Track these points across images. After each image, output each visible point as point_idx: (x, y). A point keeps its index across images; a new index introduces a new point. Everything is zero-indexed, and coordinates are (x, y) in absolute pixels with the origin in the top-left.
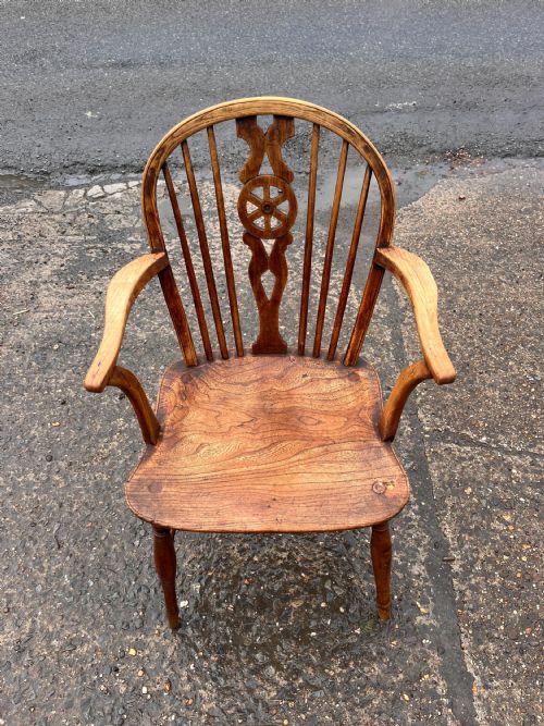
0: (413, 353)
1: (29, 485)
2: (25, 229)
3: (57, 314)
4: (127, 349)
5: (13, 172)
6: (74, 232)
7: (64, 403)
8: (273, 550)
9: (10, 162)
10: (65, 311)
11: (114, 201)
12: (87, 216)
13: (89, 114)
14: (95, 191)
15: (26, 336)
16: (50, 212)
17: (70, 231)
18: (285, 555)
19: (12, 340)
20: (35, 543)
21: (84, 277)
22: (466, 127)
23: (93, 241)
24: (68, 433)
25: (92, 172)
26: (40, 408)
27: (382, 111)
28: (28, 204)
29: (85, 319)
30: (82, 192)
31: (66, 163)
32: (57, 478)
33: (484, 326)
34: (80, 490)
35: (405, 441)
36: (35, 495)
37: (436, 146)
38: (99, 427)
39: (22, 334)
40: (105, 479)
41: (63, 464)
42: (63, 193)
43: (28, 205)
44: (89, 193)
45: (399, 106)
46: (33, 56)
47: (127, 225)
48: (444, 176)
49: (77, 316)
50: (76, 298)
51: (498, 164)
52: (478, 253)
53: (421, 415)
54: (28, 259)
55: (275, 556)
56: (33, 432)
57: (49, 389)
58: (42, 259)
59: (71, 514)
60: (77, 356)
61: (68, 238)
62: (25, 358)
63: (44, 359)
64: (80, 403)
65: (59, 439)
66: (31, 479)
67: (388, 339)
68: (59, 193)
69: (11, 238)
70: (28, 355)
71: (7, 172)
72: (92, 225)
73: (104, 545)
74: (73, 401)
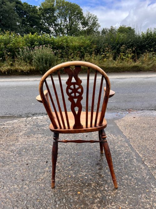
0: (136, 148)
1: (15, 189)
2: (15, 125)
3: (24, 143)
4: (47, 150)
5: (11, 115)
6: (29, 125)
7: (27, 164)
8: (110, 206)
9: (11, 113)
10: (27, 142)
11: (40, 119)
12: (32, 122)
13: (33, 104)
14: (35, 118)
16: (22, 122)
17: (28, 125)
18: (114, 207)
19: (10, 149)
20: (18, 208)
21: (32, 135)
22: (130, 105)
23: (35, 127)
24: (29, 173)
25: (33, 115)
26: (19, 166)
29: (33, 144)
30: (31, 118)
31: (26, 113)
32: (25, 186)
33: (154, 142)
34: (34, 190)
35: (144, 170)
36: (17, 192)
37: (124, 108)
38: (40, 171)
39: (13, 148)
40: (43, 186)
41: (27, 182)
42: (25, 118)
43: (15, 121)
44: (33, 118)
45: (112, 102)
46: (18, 95)
47: (44, 124)
48: (128, 114)
49: (31, 143)
50: (30, 139)
51: (141, 112)
52: (144, 127)
53: (146, 163)
54: (16, 131)
55: (111, 208)
56: (16, 173)
57: (22, 161)
58: (20, 131)
59: (31, 197)
60: (31, 152)
61: (27, 127)
62: (14, 153)
63: (20, 153)
64: (33, 164)
65: (26, 175)
66: (16, 187)
67: (127, 145)
68: (24, 118)
69: (10, 127)
70: (15, 153)
71: (10, 115)
72: (34, 124)
73: (45, 207)
74: (30, 164)
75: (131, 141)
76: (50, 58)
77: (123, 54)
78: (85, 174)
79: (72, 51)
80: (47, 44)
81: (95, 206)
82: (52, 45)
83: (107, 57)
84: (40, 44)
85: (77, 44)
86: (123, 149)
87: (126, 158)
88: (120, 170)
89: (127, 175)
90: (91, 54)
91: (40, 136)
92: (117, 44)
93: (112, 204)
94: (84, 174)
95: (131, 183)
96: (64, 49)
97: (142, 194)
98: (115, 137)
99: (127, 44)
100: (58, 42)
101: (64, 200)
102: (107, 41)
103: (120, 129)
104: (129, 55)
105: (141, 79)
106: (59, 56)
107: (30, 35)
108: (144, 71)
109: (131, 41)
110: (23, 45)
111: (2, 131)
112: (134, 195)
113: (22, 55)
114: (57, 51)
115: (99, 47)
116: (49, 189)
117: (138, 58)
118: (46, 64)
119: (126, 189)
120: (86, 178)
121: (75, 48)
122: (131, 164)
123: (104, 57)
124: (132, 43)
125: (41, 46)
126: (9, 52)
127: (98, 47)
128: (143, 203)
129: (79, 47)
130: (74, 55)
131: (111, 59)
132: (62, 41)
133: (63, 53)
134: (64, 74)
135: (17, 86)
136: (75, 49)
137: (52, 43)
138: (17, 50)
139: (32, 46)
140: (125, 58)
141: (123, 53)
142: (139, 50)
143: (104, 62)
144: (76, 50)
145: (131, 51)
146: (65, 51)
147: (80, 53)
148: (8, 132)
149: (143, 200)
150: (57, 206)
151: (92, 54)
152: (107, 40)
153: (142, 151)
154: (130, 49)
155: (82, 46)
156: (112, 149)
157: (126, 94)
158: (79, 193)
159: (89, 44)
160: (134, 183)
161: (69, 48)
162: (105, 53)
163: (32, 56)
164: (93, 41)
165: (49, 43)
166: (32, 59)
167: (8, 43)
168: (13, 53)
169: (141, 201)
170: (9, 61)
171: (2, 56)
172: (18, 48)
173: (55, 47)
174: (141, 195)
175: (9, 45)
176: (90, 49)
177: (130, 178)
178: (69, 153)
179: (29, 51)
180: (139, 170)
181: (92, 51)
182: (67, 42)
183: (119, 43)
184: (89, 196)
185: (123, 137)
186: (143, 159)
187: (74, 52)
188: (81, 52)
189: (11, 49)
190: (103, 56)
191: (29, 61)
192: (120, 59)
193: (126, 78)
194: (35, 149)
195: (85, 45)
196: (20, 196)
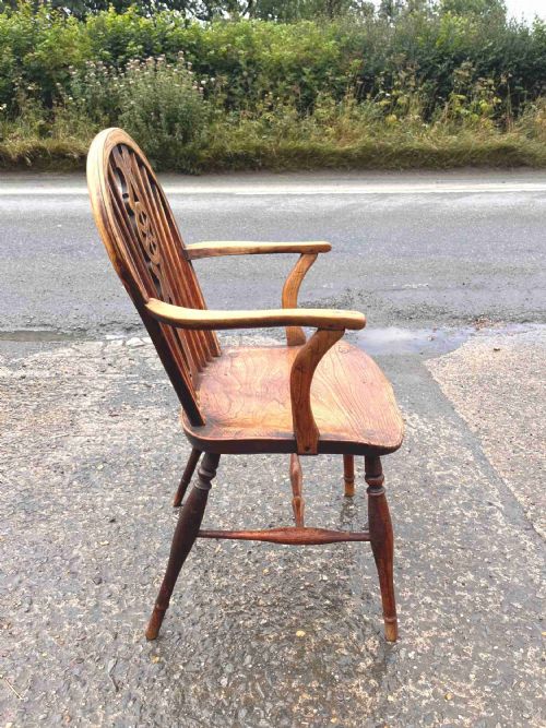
0: (504, 471)
1: (71, 612)
2: (63, 368)
3: (100, 438)
5: (49, 329)
6: (115, 371)
7: (113, 521)
8: (412, 688)
9: (47, 321)
10: (109, 436)
12: (127, 359)
14: (134, 341)
15: (65, 458)
16: (89, 356)
17: (110, 369)
18: (427, 693)
19: (49, 460)
20: (84, 684)
21: (128, 407)
22: (480, 302)
23: (135, 378)
24: (120, 553)
25: (128, 330)
26: (84, 527)
27: (399, 290)
28: (65, 350)
29: (131, 441)
30: (120, 343)
31: (103, 322)
32: (108, 603)
34: (139, 617)
35: (532, 556)
36: (80, 624)
37: (457, 314)
38: (158, 545)
39: (61, 456)
41: (115, 588)
42: (101, 343)
43: (66, 352)
44: (128, 343)
45: (414, 286)
46: (70, 250)
48: (472, 335)
49: (122, 440)
50: (120, 425)
52: (532, 389)
53: (539, 530)
54: (67, 392)
55: (416, 694)
56: (75, 552)
57: (94, 507)
58: (81, 392)
59: (130, 647)
60: (126, 475)
61: (108, 376)
62: (64, 478)
63: (87, 478)
64: (133, 521)
65: (108, 559)
66: (74, 605)
67: (471, 459)
68: (96, 343)
69: (48, 375)
70: (68, 475)
71: (43, 329)
72: (133, 366)
73: (180, 686)
74: (123, 519)
75: (483, 443)
76: (188, 107)
77: (462, 97)
78: (322, 564)
79: (268, 83)
80: (173, 52)
81: (358, 686)
82: (193, 57)
83: (399, 106)
84: (149, 51)
85: (286, 52)
86: (456, 470)
87: (468, 506)
88: (445, 550)
89: (473, 572)
90: (339, 95)
91: (156, 413)
92: (441, 56)
93: (420, 682)
94: (319, 562)
95: (485, 604)
96: (237, 73)
97: (524, 645)
98: (425, 423)
99: (480, 57)
100: (216, 45)
101: (248, 658)
102: (402, 43)
103: (446, 393)
104: (484, 104)
105: (523, 199)
106: (220, 101)
107: (109, 16)
108: (533, 167)
109: (492, 47)
110: (84, 56)
111: (20, 391)
112: (496, 648)
113: (83, 92)
114: (212, 79)
115: (371, 69)
116: (192, 617)
117: (515, 117)
118: (171, 131)
119: (470, 625)
120: (325, 578)
121: (278, 71)
122: (487, 531)
123: (387, 110)
124: (497, 54)
125: (150, 58)
126: (31, 81)
127: (367, 68)
128: (529, 680)
129: (294, 66)
130: (275, 97)
131: (416, 117)
132: (231, 39)
133: (236, 88)
134: (236, 170)
135: (66, 217)
136: (279, 75)
137: (190, 47)
138: (63, 74)
139: (116, 57)
140: (467, 116)
141: (463, 92)
142: (522, 84)
143: (388, 127)
144: (283, 79)
145: (490, 86)
146: (243, 82)
147: (298, 91)
148: (39, 396)
149: (528, 671)
150: (224, 681)
151: (344, 94)
152: (402, 39)
153: (525, 479)
154: (491, 81)
155: (308, 62)
156: (416, 469)
157: (467, 260)
158: (300, 633)
159: (332, 56)
160: (496, 602)
161: (258, 70)
162: (394, 93)
163: (117, 100)
164: (348, 42)
165: (180, 47)
166: (120, 111)
167: (29, 48)
168: (48, 84)
169: (524, 674)
170: (32, 116)
171: (7, 95)
172: (66, 66)
173: (204, 63)
174: (522, 650)
175: (30, 54)
176: (338, 73)
177: (483, 582)
178: (260, 483)
179: (106, 80)
180: (516, 553)
181: (342, 84)
182: (249, 43)
183: (447, 55)
184: (337, 647)
185: (454, 427)
186: (529, 514)
187: (277, 87)
188: (304, 86)
189: (39, 70)
190: (386, 105)
191: (107, 118)
192: (449, 117)
193: (468, 194)
194: (137, 464)
195: (319, 61)
196: (92, 640)
